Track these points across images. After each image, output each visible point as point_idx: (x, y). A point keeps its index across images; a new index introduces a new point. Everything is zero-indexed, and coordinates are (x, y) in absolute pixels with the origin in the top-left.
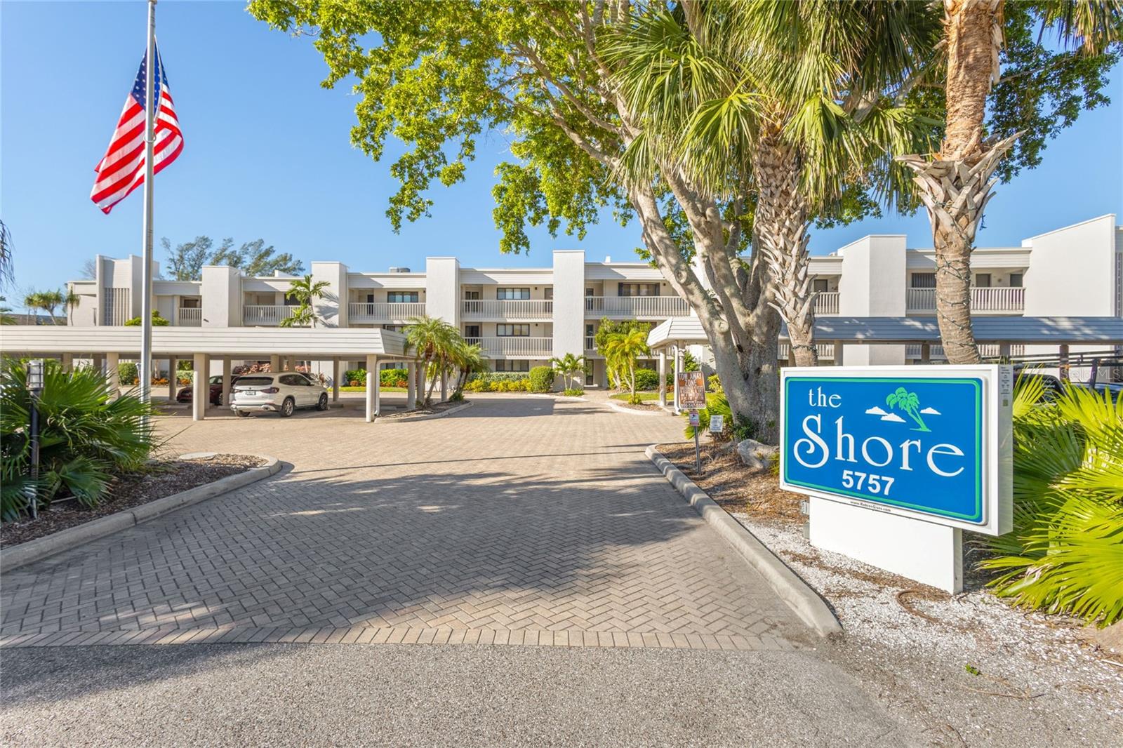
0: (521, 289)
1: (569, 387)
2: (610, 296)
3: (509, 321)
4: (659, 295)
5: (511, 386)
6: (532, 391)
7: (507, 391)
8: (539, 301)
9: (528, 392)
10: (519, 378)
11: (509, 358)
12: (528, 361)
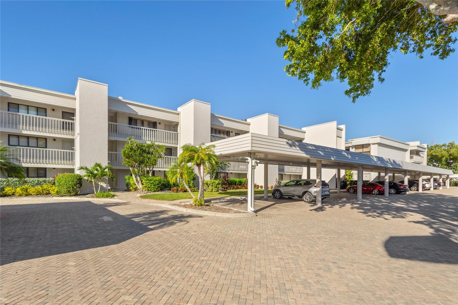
0: (37, 108)
1: (97, 191)
2: (123, 124)
3: (25, 132)
4: (156, 128)
5: (31, 190)
6: (58, 194)
7: (27, 195)
8: (56, 119)
9: (53, 196)
10: (39, 183)
11: (24, 165)
12: (46, 168)
